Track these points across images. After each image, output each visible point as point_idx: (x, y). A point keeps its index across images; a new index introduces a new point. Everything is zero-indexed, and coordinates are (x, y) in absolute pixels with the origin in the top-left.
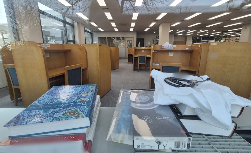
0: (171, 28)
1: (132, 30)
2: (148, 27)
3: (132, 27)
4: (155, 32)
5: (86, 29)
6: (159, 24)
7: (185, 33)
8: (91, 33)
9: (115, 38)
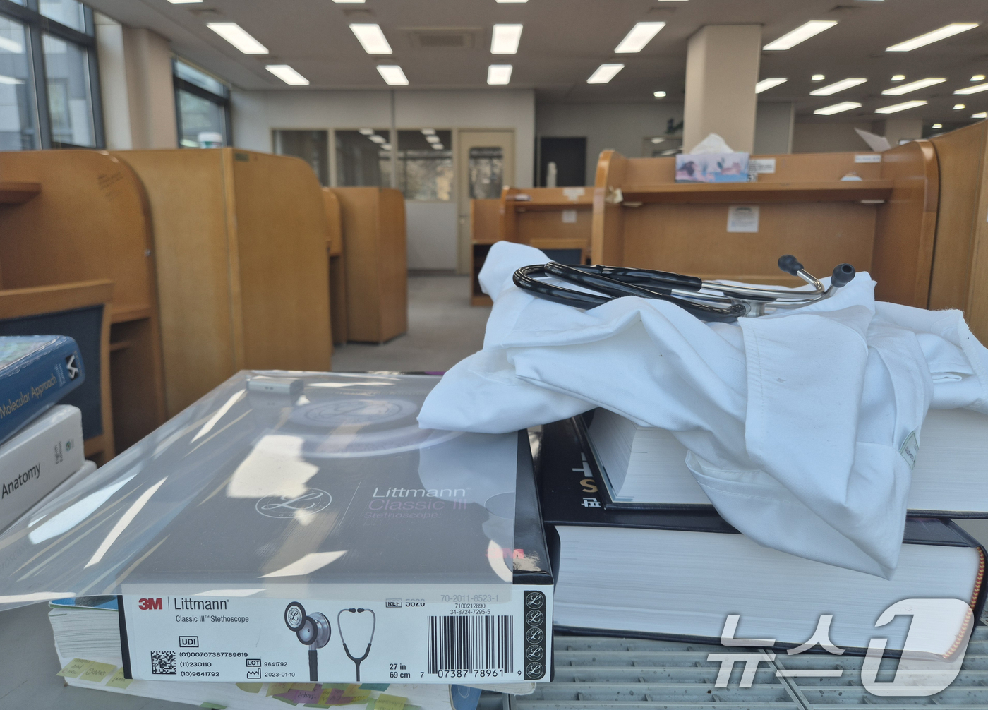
0: (770, 64)
1: (499, 75)
2: (613, 58)
3: (502, 59)
4: (660, 94)
5: (186, 71)
6: (682, 32)
7: (870, 95)
8: (223, 103)
9: (384, 134)
